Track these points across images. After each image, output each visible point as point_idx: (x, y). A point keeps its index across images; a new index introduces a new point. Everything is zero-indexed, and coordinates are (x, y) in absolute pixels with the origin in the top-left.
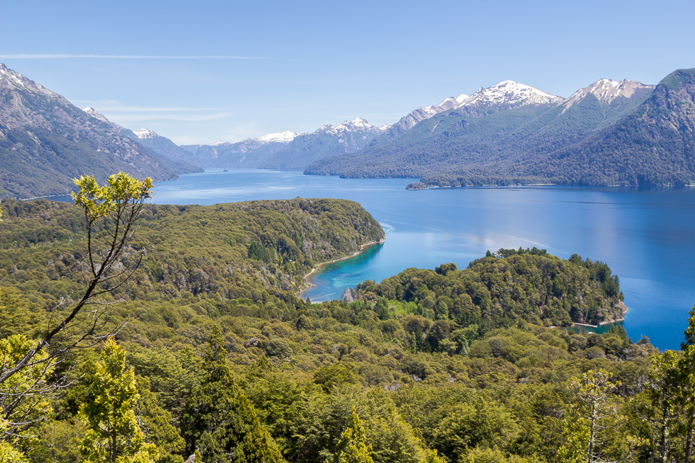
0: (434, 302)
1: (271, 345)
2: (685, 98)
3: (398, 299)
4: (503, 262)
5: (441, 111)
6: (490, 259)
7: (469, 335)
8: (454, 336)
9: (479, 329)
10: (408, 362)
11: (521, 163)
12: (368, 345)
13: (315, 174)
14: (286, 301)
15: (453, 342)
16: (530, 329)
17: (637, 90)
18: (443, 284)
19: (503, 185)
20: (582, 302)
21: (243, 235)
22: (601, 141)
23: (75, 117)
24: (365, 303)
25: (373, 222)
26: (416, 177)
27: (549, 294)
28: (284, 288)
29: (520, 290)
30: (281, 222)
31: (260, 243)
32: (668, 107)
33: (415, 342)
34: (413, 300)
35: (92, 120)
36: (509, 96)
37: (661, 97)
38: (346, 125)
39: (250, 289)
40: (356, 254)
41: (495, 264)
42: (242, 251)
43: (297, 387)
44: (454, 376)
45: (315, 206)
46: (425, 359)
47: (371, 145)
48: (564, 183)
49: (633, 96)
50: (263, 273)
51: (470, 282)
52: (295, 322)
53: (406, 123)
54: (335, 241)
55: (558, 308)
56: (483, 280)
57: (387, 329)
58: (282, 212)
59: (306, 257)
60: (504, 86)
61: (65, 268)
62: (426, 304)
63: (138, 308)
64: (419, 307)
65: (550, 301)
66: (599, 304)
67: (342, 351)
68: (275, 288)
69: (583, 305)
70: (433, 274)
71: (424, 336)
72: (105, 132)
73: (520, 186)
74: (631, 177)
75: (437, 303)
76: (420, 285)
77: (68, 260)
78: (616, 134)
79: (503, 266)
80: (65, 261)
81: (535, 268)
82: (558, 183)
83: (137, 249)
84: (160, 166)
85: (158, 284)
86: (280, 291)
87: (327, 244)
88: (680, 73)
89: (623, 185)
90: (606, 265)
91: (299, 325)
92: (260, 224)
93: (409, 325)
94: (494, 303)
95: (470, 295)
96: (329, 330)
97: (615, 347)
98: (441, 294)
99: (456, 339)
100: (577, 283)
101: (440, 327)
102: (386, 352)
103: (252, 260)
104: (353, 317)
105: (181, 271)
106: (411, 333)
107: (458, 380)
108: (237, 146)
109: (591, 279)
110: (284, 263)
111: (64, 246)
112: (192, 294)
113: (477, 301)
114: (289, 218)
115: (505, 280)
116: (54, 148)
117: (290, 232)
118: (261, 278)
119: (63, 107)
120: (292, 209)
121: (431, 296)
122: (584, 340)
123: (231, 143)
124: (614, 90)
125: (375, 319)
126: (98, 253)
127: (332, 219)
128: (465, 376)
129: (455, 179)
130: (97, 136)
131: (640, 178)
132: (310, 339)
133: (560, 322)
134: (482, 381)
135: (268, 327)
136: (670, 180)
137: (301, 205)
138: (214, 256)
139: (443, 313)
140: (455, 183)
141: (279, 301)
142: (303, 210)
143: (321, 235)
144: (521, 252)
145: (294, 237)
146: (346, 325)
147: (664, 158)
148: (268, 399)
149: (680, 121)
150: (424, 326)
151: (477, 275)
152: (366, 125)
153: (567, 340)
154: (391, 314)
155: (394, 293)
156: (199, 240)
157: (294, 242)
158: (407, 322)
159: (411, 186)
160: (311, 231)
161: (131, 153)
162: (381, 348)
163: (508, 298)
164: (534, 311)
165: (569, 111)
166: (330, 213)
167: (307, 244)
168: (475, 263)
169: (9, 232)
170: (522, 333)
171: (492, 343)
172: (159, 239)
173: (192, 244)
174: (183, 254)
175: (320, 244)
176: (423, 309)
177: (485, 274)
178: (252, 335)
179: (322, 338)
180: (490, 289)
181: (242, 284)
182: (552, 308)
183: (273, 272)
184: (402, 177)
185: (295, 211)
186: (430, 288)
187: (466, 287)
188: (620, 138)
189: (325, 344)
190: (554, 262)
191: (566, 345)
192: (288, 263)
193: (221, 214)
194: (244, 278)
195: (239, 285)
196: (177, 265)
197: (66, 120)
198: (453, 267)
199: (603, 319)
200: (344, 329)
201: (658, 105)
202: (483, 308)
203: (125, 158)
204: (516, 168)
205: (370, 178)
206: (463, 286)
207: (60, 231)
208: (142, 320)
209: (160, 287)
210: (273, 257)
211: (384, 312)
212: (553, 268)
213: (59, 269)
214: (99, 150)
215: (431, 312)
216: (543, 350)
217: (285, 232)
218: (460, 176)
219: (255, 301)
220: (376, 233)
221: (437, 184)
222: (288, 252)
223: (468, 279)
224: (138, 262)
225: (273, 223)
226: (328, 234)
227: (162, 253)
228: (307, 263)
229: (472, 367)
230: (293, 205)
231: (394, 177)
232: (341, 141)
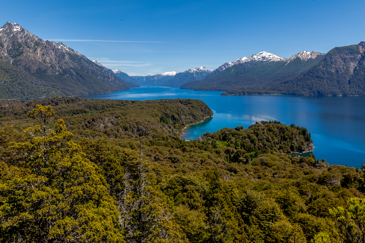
0: (235, 142)
1: (174, 158)
2: (339, 59)
3: (220, 140)
4: (263, 126)
5: (235, 64)
6: (258, 125)
7: (251, 156)
8: (245, 156)
9: (255, 154)
10: (229, 167)
11: (268, 85)
12: (211, 159)
13: (184, 89)
14: (176, 140)
15: (244, 159)
16: (275, 154)
17: (318, 56)
18: (238, 135)
19: (260, 94)
20: (295, 143)
21: (158, 113)
22: (302, 76)
23: (89, 64)
24: (207, 141)
25: (209, 109)
26: (225, 91)
27: (281, 140)
28: (175, 135)
29: (270, 138)
30: (173, 108)
31: (165, 116)
32: (331, 63)
33: (228, 158)
34: (226, 141)
35: (97, 65)
36: (264, 58)
37: (328, 59)
38: (197, 69)
39: (161, 135)
40: (202, 121)
41: (259, 127)
42: (157, 119)
44: (248, 173)
45: (185, 102)
46: (235, 165)
47: (207, 77)
48: (286, 94)
49: (316, 58)
50: (166, 128)
51: (249, 134)
52: (182, 149)
53: (221, 68)
54: (194, 116)
55: (285, 145)
56: (255, 133)
57: (217, 152)
58: (173, 104)
59: (182, 122)
60: (262, 54)
61: (88, 125)
62: (232, 143)
63: (120, 142)
64: (229, 143)
65: (282, 143)
66: (302, 144)
67: (202, 162)
68: (171, 134)
69: (296, 144)
70: (234, 131)
71: (232, 155)
72: (102, 70)
73: (268, 95)
74: (314, 92)
75: (236, 142)
76: (229, 135)
77: (90, 121)
78: (308, 74)
79: (263, 128)
80: (88, 122)
81: (276, 129)
82: (283, 94)
83: (117, 118)
84: (123, 84)
85: (126, 132)
86: (173, 136)
87: (191, 117)
88: (337, 49)
89: (311, 95)
90: (305, 129)
91: (184, 150)
92: (165, 109)
93: (226, 151)
94: (259, 143)
95: (249, 139)
96: (196, 153)
97: (311, 163)
98: (237, 139)
99: (245, 157)
100: (294, 136)
101: (239, 152)
102: (219, 162)
103: (162, 123)
104: (203, 147)
105: (134, 127)
106: (227, 154)
107: (250, 175)
108: (153, 77)
109: (299, 134)
110: (174, 124)
111: (87, 116)
112: (139, 136)
113: (252, 141)
114: (176, 107)
115: (264, 134)
116: (81, 76)
117: (176, 112)
118: (165, 130)
119: (85, 60)
120: (176, 103)
121: (233, 140)
122: (298, 159)
123: (151, 76)
124: (308, 56)
125: (212, 148)
126: (102, 119)
127: (193, 107)
128: (252, 173)
129: (241, 92)
130: (98, 72)
131: (318, 92)
132: (188, 156)
133: (286, 151)
134: (259, 175)
135: (172, 151)
136: (331, 93)
137: (180, 101)
138: (147, 121)
139: (238, 146)
140: (241, 93)
141: (173, 140)
142: (181, 103)
143: (188, 114)
144: (270, 123)
145: (178, 114)
146: (202, 151)
147: (329, 84)
149: (336, 69)
150: (232, 151)
151: (252, 131)
152: (205, 69)
153: (291, 159)
154: (218, 146)
155: (218, 138)
156: (141, 115)
157: (178, 116)
158: (225, 150)
159: (223, 94)
160: (185, 112)
161: (112, 79)
162: (217, 160)
163: (265, 141)
164: (275, 146)
165: (288, 64)
166: (192, 105)
167: (183, 117)
168: (251, 126)
169: (65, 110)
170: (273, 156)
171: (261, 160)
172: (125, 114)
173: (138, 116)
174: (135, 120)
175: (188, 117)
176: (230, 144)
177: (256, 131)
178: (166, 154)
179: (193, 156)
180: (257, 137)
181: (158, 133)
182: (283, 145)
183: (170, 128)
184: (219, 90)
185: (178, 103)
186: (233, 136)
187: (248, 136)
188: (310, 75)
189: (195, 158)
190: (284, 127)
191: (291, 161)
192: (175, 125)
193: (149, 104)
194: (159, 130)
195: (157, 133)
196: (133, 125)
197: (86, 65)
198: (242, 128)
199: (304, 150)
200: (202, 152)
201: (327, 62)
202: (255, 145)
203: (109, 81)
204: (266, 87)
205: (206, 90)
206: (246, 136)
207: (85, 110)
208: (121, 146)
209: (126, 133)
210: (169, 122)
211: (215, 145)
212: (284, 129)
213: (86, 125)
214: (99, 78)
215: (233, 146)
216: (282, 163)
217: (174, 112)
218: (243, 91)
219: (164, 140)
220: (210, 113)
221: (233, 94)
222: (175, 120)
223: (248, 133)
224: (117, 123)
225: (169, 108)
226: (191, 113)
227: (127, 120)
228: (183, 125)
229: (255, 169)
230: (177, 101)
231: (216, 90)
232: (195, 75)
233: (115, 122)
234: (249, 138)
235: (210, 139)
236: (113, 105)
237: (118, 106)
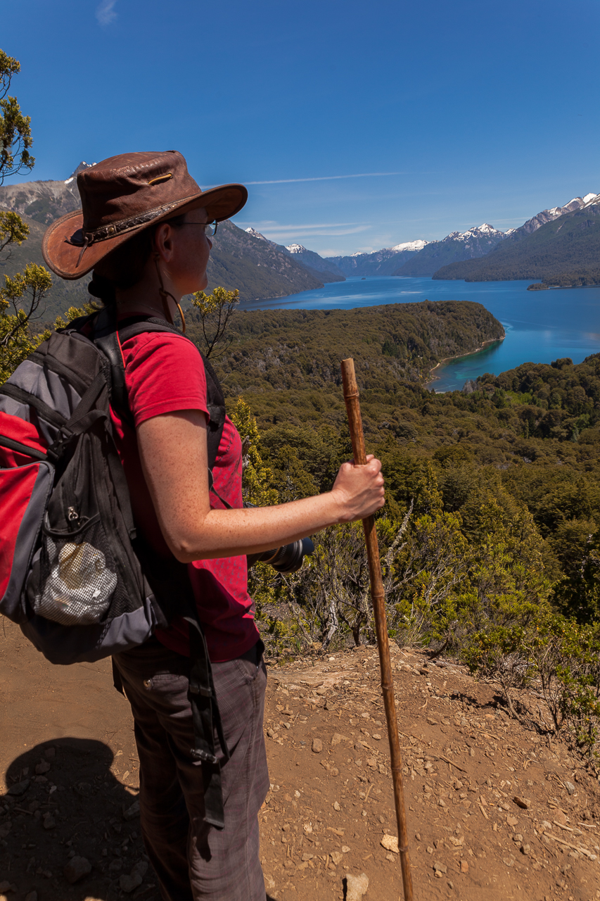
0: (548, 394)
1: (400, 427)
3: (514, 390)
5: (567, 212)
7: (580, 424)
8: (565, 424)
9: (590, 420)
10: (520, 445)
12: (484, 430)
13: (443, 279)
14: (414, 391)
15: (563, 430)
18: (558, 377)
21: (378, 334)
23: (239, 237)
24: (484, 394)
25: (495, 321)
26: (537, 278)
28: (413, 380)
30: (411, 322)
31: (393, 342)
33: (527, 428)
34: (528, 392)
35: (254, 239)
38: (472, 231)
39: (383, 381)
40: (476, 350)
42: (377, 348)
43: (417, 461)
44: (562, 459)
45: (441, 308)
46: (536, 444)
47: (496, 249)
50: (394, 367)
51: (585, 375)
52: (420, 409)
53: (530, 226)
54: (459, 339)
57: (501, 417)
58: (412, 314)
59: (432, 353)
61: (235, 363)
62: (540, 396)
63: (292, 396)
64: (533, 397)
67: (461, 434)
68: (405, 380)
70: (549, 369)
71: (537, 423)
72: (264, 249)
75: (551, 394)
76: (536, 378)
77: (238, 357)
80: (235, 358)
83: (291, 348)
84: (308, 276)
85: (308, 376)
86: (409, 383)
87: (451, 342)
91: (424, 411)
92: (393, 325)
93: (523, 413)
95: (583, 387)
96: (450, 416)
98: (555, 386)
99: (566, 427)
101: (552, 416)
102: (500, 436)
103: (385, 356)
104: (473, 405)
105: (326, 365)
106: (524, 421)
107: (566, 463)
108: (374, 256)
110: (413, 358)
111: (234, 346)
112: (335, 385)
113: (590, 392)
114: (418, 319)
116: (224, 265)
117: (419, 332)
118: (392, 372)
119: (230, 229)
120: (421, 311)
121: (545, 388)
123: (368, 253)
125: (492, 407)
126: (261, 351)
127: (456, 319)
128: (573, 460)
129: (577, 279)
130: (257, 253)
132: (433, 423)
134: (589, 465)
135: (398, 413)
137: (428, 307)
138: (354, 353)
139: (556, 403)
140: (576, 283)
141: (408, 391)
142: (431, 311)
143: (446, 334)
145: (422, 336)
146: (465, 412)
148: (393, 470)
150: (537, 414)
151: (592, 369)
152: (492, 230)
154: (506, 403)
155: (511, 385)
156: (341, 339)
157: (422, 340)
158: (522, 411)
159: (532, 287)
160: (438, 331)
161: (285, 266)
162: (497, 431)
166: (455, 314)
167: (434, 342)
168: (591, 358)
169: (193, 335)
172: (308, 339)
174: (328, 351)
175: (445, 342)
176: (537, 400)
178: (384, 419)
179: (443, 423)
181: (376, 377)
183: (403, 365)
184: (524, 278)
185: (423, 312)
186: (545, 381)
187: (581, 380)
189: (446, 428)
192: (416, 359)
193: (360, 316)
194: (378, 371)
195: (374, 377)
196: (323, 361)
197: (232, 240)
198: (568, 362)
200: (463, 416)
202: (596, 400)
203: (280, 271)
205: (493, 280)
206: (577, 380)
207: (231, 333)
208: (295, 405)
209: (309, 379)
210: (403, 353)
211: (500, 401)
213: (231, 364)
214: (259, 265)
215: (545, 402)
217: (414, 332)
218: (582, 276)
219: (388, 391)
220: (497, 331)
221: (558, 284)
222: (417, 348)
223: (583, 373)
224: (292, 358)
225: (403, 324)
226: (452, 333)
227: (311, 351)
228: (433, 358)
229: (581, 452)
230: (422, 308)
231: (516, 279)
232: (467, 247)
233: (287, 356)
234: (584, 383)
235: (491, 389)
236: (286, 320)
237: (296, 324)
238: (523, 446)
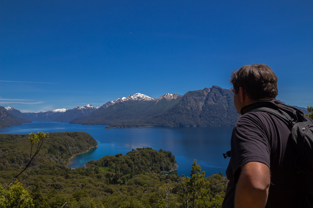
1: (56, 185)
2: (192, 100)
3: (102, 166)
4: (138, 152)
5: (117, 102)
6: (134, 151)
7: (127, 177)
8: (122, 178)
9: (130, 176)
10: (106, 188)
11: (143, 119)
12: (92, 183)
13: (73, 123)
14: (62, 169)
15: (122, 180)
16: (147, 175)
17: (178, 97)
18: (118, 160)
19: (137, 127)
20: (163, 164)
21: (46, 145)
22: (168, 112)
24: (91, 168)
25: (94, 140)
26: (108, 124)
27: (153, 162)
28: (61, 164)
29: (144, 161)
30: (61, 140)
31: (53, 148)
32: (187, 102)
33: (108, 181)
34: (108, 167)
36: (139, 98)
37: (185, 99)
38: (84, 107)
39: (48, 165)
40: (87, 151)
41: (135, 153)
42: (46, 151)
43: (67, 199)
44: (122, 192)
45: (73, 134)
46: (112, 187)
47: (93, 113)
48: (157, 126)
49: (177, 99)
50: (53, 159)
52: (65, 176)
53: (105, 106)
54: (80, 147)
55: (156, 167)
56: (131, 159)
57: (99, 177)
58: (61, 137)
59: (69, 152)
60: (137, 95)
62: (112, 168)
63: (3, 174)
65: (153, 165)
66: (169, 165)
67: (83, 186)
68: (58, 164)
69: (164, 165)
70: (114, 157)
71: (112, 179)
73: (143, 127)
74: (177, 124)
75: (116, 167)
76: (110, 161)
78: (172, 110)
79: (138, 154)
81: (148, 154)
82: (155, 126)
83: (4, 151)
84: (15, 120)
85: (12, 164)
86: (60, 165)
87: (77, 148)
88: (190, 92)
89: (175, 126)
90: (170, 152)
91: (67, 177)
92: (53, 141)
93: (106, 175)
94: (135, 166)
95: (127, 164)
96: (78, 178)
97: (174, 179)
98: (117, 164)
100: (162, 158)
101: (117, 175)
102: (98, 185)
103: (49, 154)
104: (87, 173)
105: (22, 159)
106: (107, 178)
107: (124, 193)
108: (45, 113)
109: (166, 157)
110: (61, 155)
113: (130, 166)
114: (63, 139)
115: (138, 158)
117: (64, 144)
118: (52, 161)
121: (114, 165)
122: (164, 177)
123: (43, 112)
124: (171, 97)
125: (94, 174)
127: (79, 139)
128: (126, 192)
129: (122, 125)
131: (180, 124)
132: (71, 182)
133: (157, 172)
134: (132, 193)
135: (55, 178)
136: (188, 125)
137: (68, 134)
139: (118, 170)
141: (59, 169)
142: (69, 136)
143: (75, 145)
144: (143, 149)
145: (65, 145)
146: (84, 176)
147: (187, 118)
148: (56, 205)
149: (191, 107)
150: (111, 175)
151: (129, 157)
152: (91, 107)
153: (159, 177)
154: (100, 172)
155: (101, 164)
157: (65, 147)
158: (106, 174)
159: (106, 127)
160: (72, 143)
161: (4, 115)
162: (97, 183)
163: (140, 164)
164: (148, 168)
165: (158, 103)
166: (78, 137)
167: (70, 148)
168: (129, 153)
170: (145, 176)
171: (135, 180)
172: (13, 147)
173: (26, 149)
174: (23, 152)
175: (75, 148)
176: (111, 169)
177: (132, 157)
178: (49, 182)
179: (75, 182)
180: (134, 162)
181: (45, 163)
182: (154, 167)
183: (57, 158)
184: (103, 124)
185: (66, 136)
186: (113, 162)
187: (126, 161)
188: (173, 112)
189: (77, 184)
190: (154, 152)
191: (159, 179)
192: (63, 155)
194: (46, 161)
195: (44, 163)
196: (20, 157)
198: (121, 155)
199: (170, 170)
200: (83, 178)
201: (184, 102)
202: (132, 168)
204: (141, 121)
205: (92, 125)
206: (125, 161)
208: (5, 178)
209: (13, 165)
210: (57, 153)
211: (97, 171)
212: (154, 154)
215: (114, 170)
216: (152, 181)
217: (62, 144)
218: (123, 124)
219: (50, 169)
220: (95, 144)
221: (115, 127)
222: (63, 151)
223: (126, 159)
224: (4, 156)
225: (57, 141)
226: (77, 144)
227: (14, 152)
228: (70, 155)
229: (128, 188)
230: (65, 134)
231: (101, 124)
232: (82, 112)
233: (2, 155)
234: (127, 162)
235: (94, 166)
236: (2, 139)
237: (7, 140)
238: (108, 188)
